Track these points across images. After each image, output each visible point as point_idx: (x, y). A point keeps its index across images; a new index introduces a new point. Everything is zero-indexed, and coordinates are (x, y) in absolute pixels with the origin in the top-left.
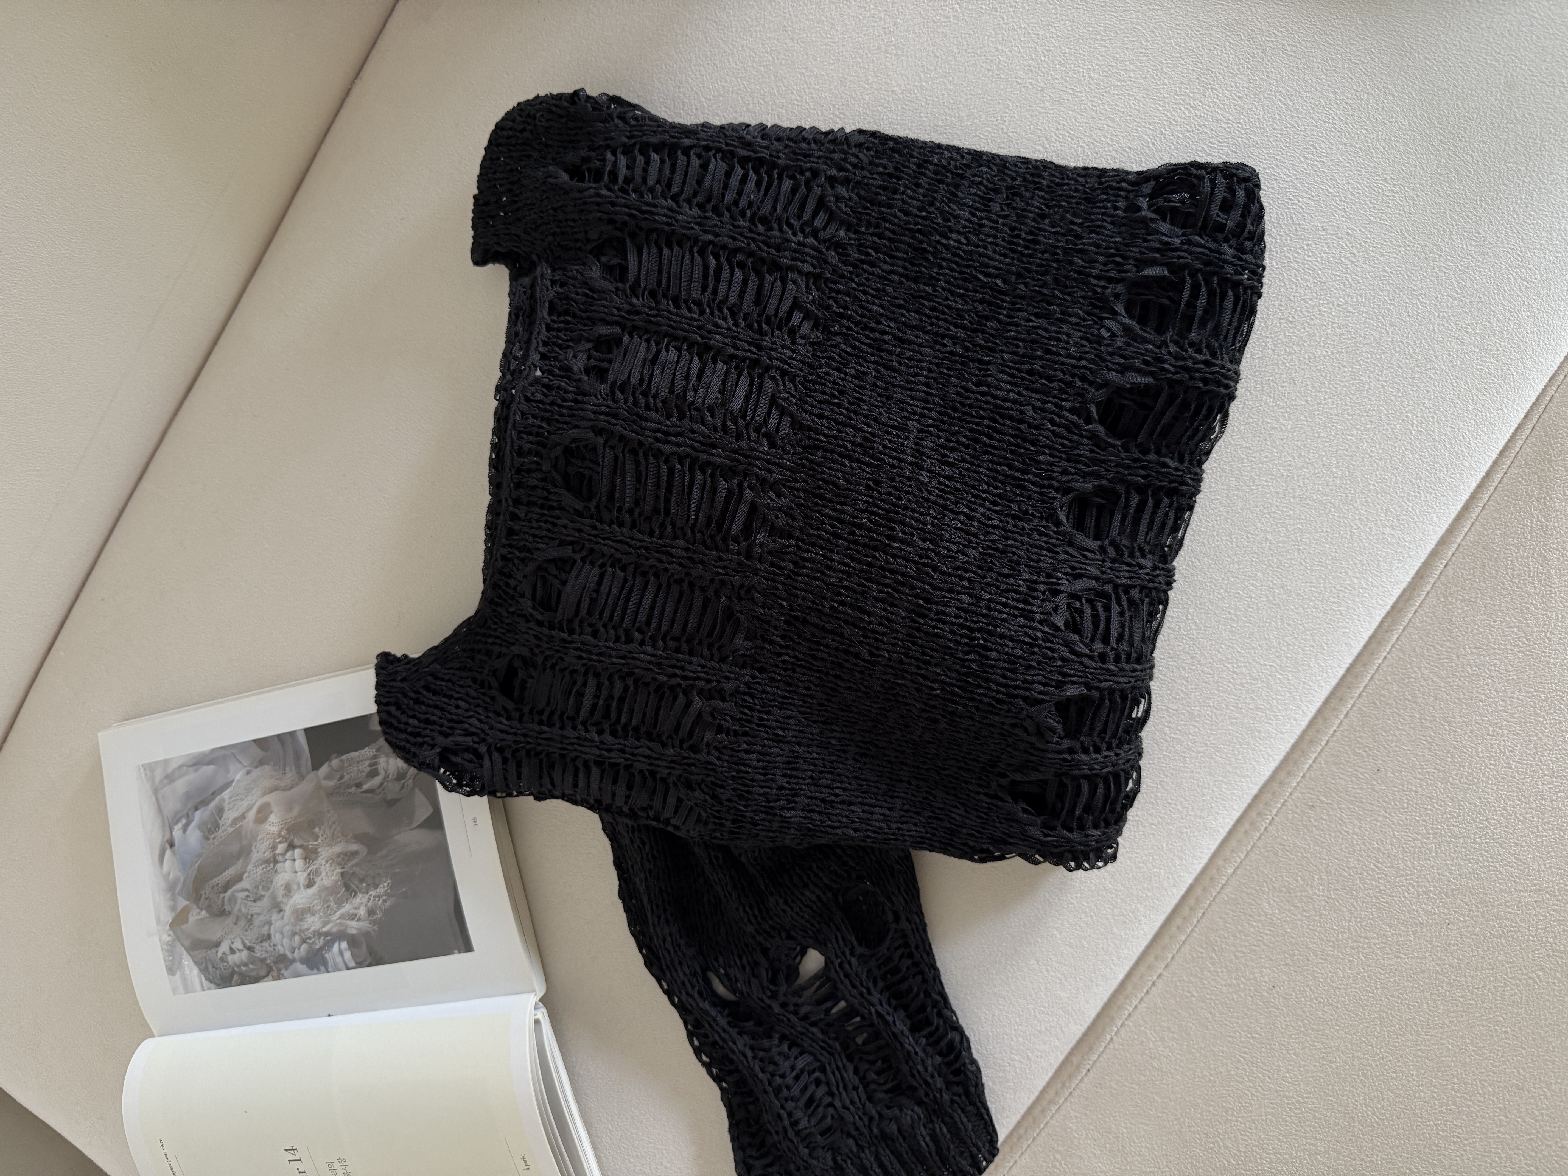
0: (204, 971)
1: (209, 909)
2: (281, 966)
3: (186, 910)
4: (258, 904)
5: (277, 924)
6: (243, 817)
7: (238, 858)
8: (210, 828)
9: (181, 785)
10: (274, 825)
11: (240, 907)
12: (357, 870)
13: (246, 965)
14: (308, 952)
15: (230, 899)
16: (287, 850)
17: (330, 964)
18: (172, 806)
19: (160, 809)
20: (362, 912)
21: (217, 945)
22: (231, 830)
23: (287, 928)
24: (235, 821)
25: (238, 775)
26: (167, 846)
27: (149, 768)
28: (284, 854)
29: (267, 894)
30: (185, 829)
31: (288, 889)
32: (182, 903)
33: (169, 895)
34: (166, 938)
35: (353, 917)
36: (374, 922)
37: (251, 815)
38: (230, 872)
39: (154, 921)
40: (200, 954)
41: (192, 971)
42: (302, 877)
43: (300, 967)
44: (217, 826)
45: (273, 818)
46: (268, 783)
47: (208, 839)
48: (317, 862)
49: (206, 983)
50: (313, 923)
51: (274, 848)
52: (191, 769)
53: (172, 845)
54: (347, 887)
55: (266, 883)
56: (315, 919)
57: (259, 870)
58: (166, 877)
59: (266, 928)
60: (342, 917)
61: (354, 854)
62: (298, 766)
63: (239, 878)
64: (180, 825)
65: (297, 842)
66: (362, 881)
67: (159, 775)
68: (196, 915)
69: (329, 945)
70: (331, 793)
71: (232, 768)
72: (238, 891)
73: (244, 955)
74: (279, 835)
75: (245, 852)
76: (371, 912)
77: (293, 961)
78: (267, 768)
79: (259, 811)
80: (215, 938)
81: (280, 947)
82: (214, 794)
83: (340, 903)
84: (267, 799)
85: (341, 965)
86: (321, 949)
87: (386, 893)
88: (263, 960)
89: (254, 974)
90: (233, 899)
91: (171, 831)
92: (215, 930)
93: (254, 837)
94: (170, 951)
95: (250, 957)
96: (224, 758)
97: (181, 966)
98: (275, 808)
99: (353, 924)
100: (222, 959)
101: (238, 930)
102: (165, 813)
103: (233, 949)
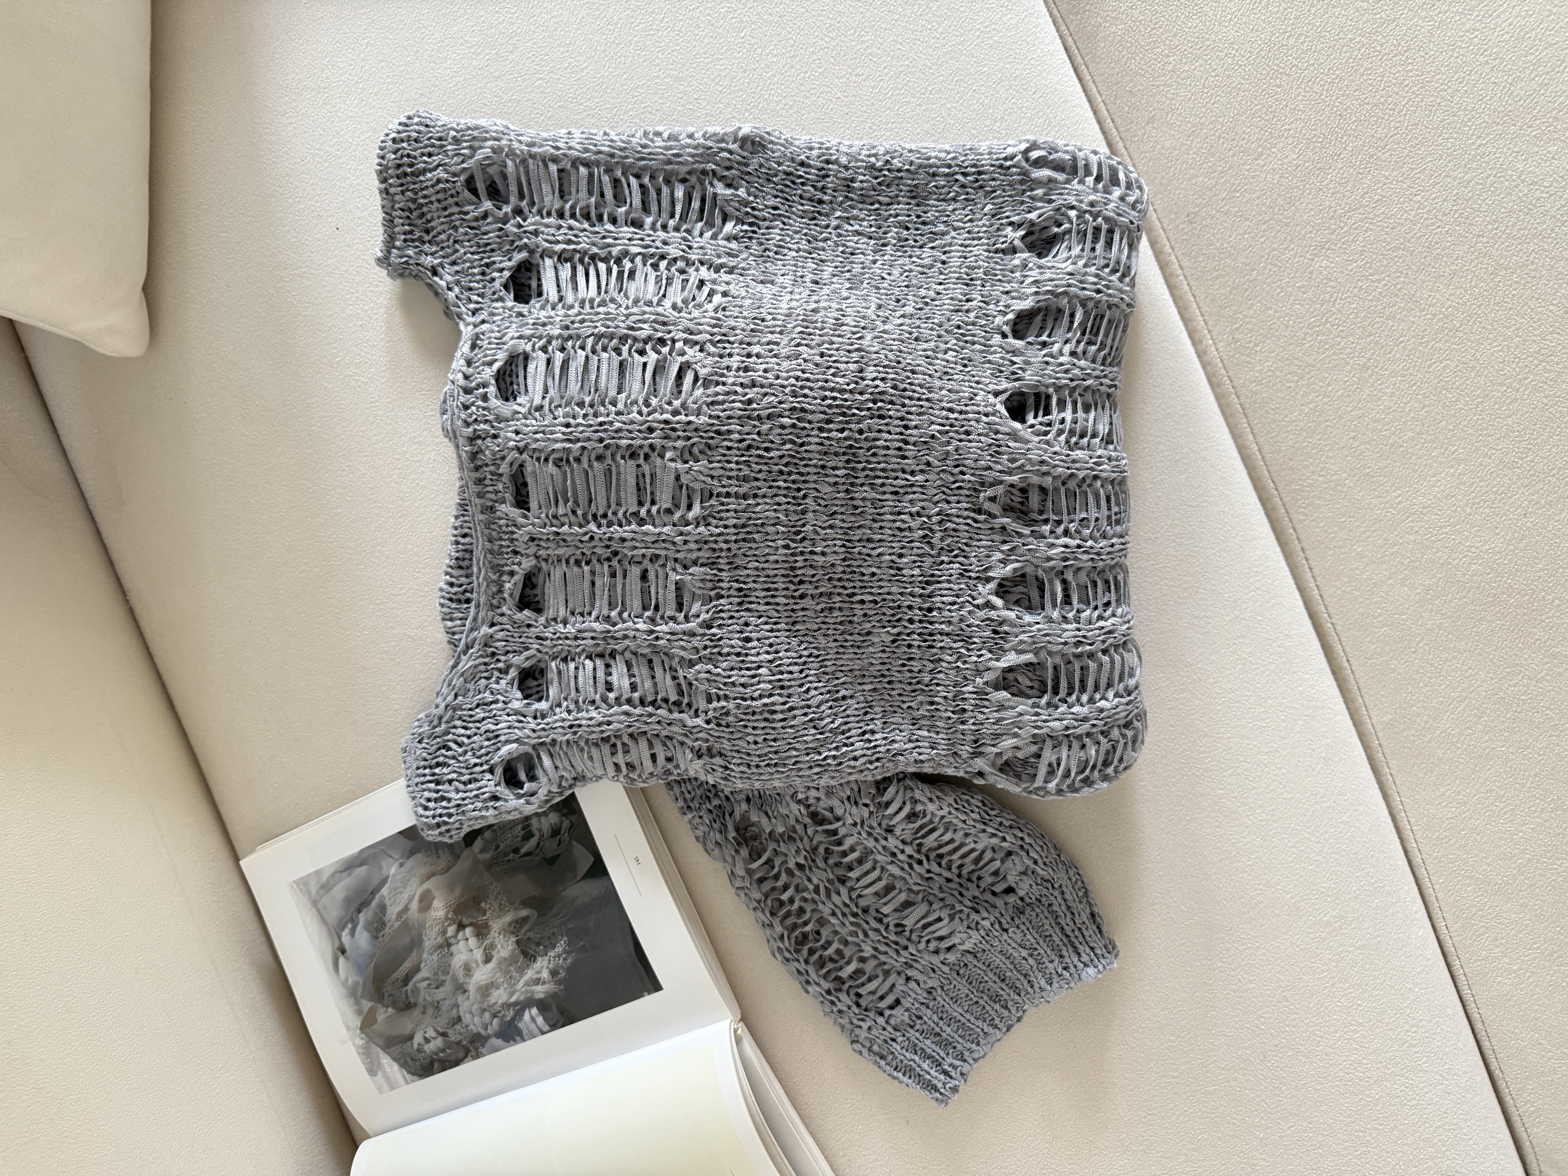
0: (404, 1065)
1: (394, 1004)
2: (478, 1044)
3: (372, 1011)
4: (442, 989)
5: (465, 1005)
6: (406, 908)
7: (412, 951)
8: (377, 927)
9: (339, 892)
10: (439, 909)
11: (425, 995)
12: (531, 934)
13: (443, 1051)
14: (501, 1026)
15: (412, 991)
16: (458, 931)
17: (525, 1032)
18: (334, 914)
19: (323, 919)
20: (545, 974)
21: (411, 1037)
22: (397, 924)
23: (475, 1007)
24: (400, 914)
25: (392, 870)
26: (339, 953)
27: (303, 883)
28: (455, 936)
30: (352, 933)
31: (468, 969)
32: (367, 1005)
33: (352, 1001)
34: (359, 1042)
35: (537, 981)
36: (559, 983)
37: (414, 905)
38: (407, 965)
39: (344, 1029)
40: (395, 1050)
41: (392, 1069)
42: (478, 954)
43: (496, 1042)
44: (383, 924)
45: (436, 903)
46: (424, 871)
47: (377, 938)
48: (490, 936)
49: (409, 1077)
50: (499, 996)
51: (444, 932)
52: (345, 874)
53: (343, 951)
54: (525, 953)
55: (445, 967)
56: (501, 992)
57: (435, 957)
58: (345, 983)
59: (455, 1011)
60: (527, 984)
61: (525, 920)
63: (417, 969)
64: (347, 931)
65: (465, 921)
66: (538, 944)
67: (314, 888)
68: (383, 1014)
69: (519, 1014)
70: (489, 866)
71: (384, 864)
72: (419, 982)
73: (439, 1042)
74: (447, 919)
75: (416, 943)
76: (554, 973)
77: (488, 1038)
78: (419, 856)
79: (421, 900)
80: (407, 1031)
81: (472, 1027)
82: (373, 893)
83: (522, 971)
84: (426, 886)
85: (537, 1031)
86: (513, 1019)
87: (565, 951)
88: (459, 1043)
89: (453, 1058)
90: (416, 990)
91: (340, 938)
92: (406, 1024)
93: (422, 925)
94: (366, 1053)
95: (445, 1042)
96: (375, 856)
97: (380, 1066)
98: (436, 894)
99: (539, 988)
100: (419, 1050)
101: (428, 1019)
102: (329, 922)
103: (427, 1038)
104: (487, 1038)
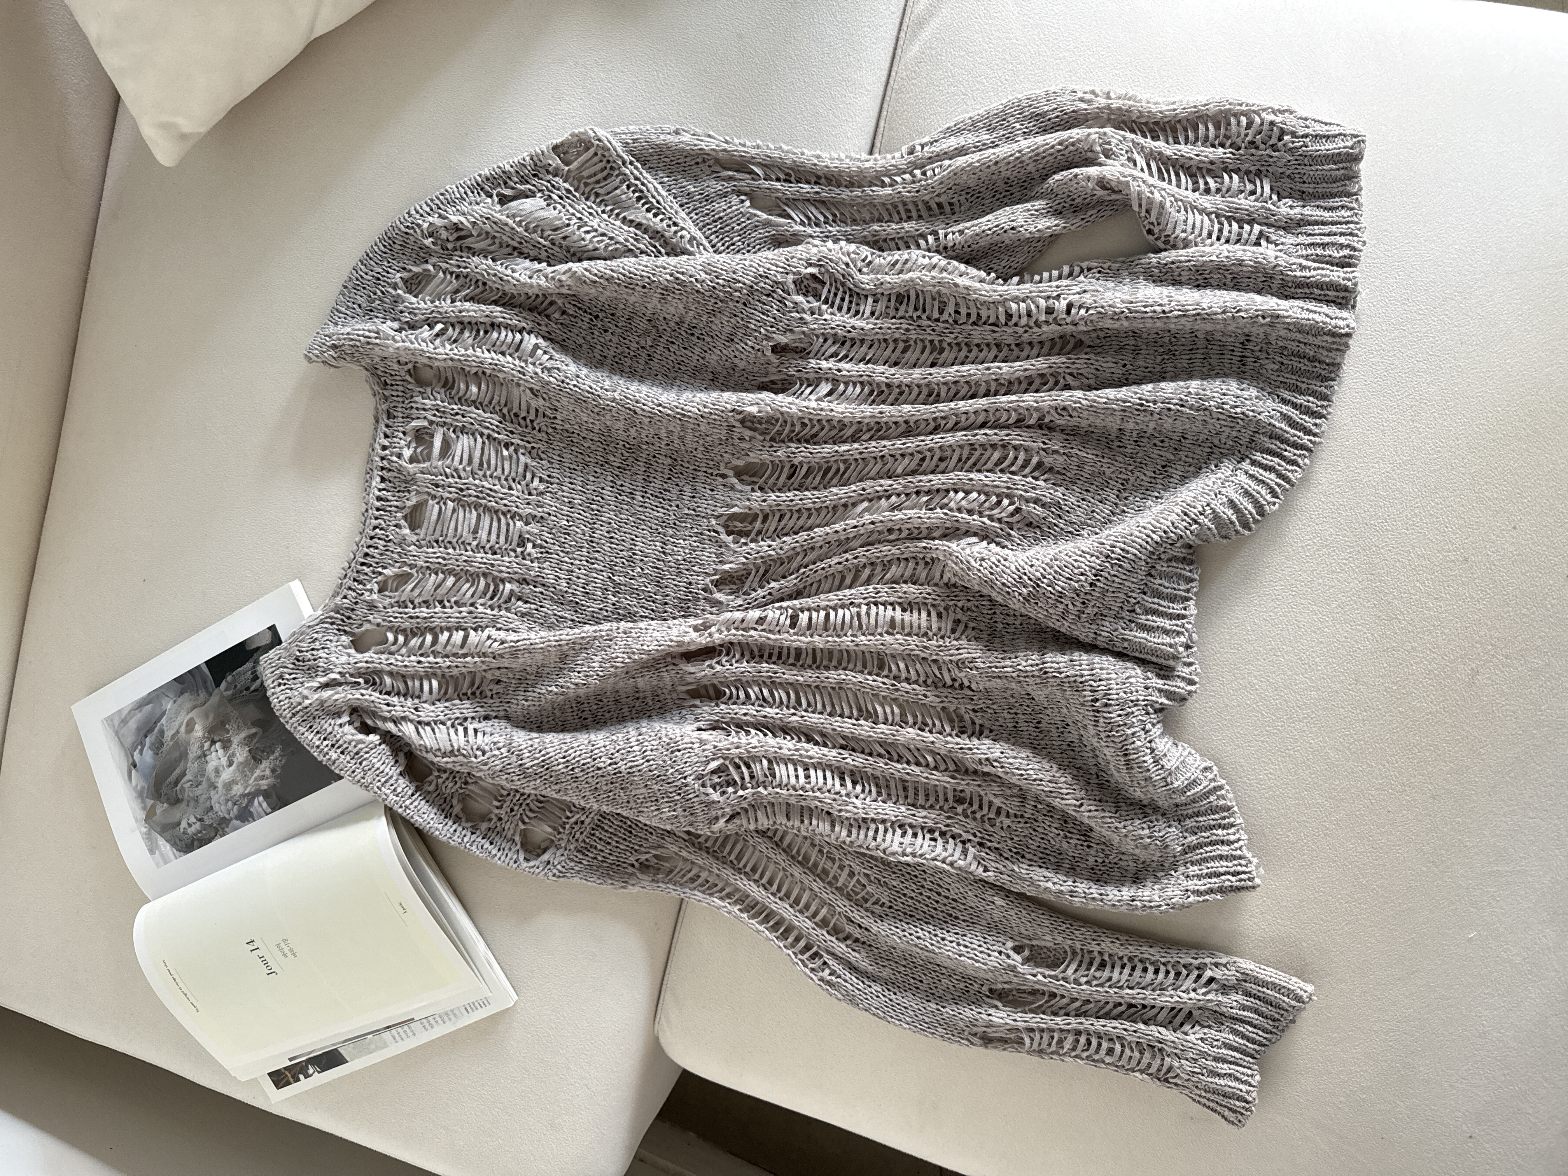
0: (174, 845)
1: (168, 801)
2: (224, 825)
3: (153, 807)
4: (200, 787)
5: (215, 797)
6: (178, 732)
7: (180, 761)
8: (158, 746)
9: (133, 724)
10: (199, 731)
11: (188, 793)
12: (258, 745)
13: (200, 832)
14: (239, 811)
15: (180, 790)
16: (211, 745)
17: (255, 815)
18: (129, 739)
19: (122, 744)
20: (268, 772)
21: (179, 824)
22: (171, 744)
23: (222, 798)
24: (173, 736)
25: (169, 705)
26: (132, 768)
27: (109, 719)
28: (209, 749)
29: (204, 779)
30: (141, 752)
31: (217, 771)
32: (150, 802)
33: (140, 800)
34: (144, 830)
35: (263, 777)
36: (276, 777)
37: (183, 729)
38: (177, 772)
40: (168, 834)
41: (165, 847)
42: (224, 761)
43: (236, 822)
44: (162, 744)
45: (198, 727)
46: (188, 705)
47: (157, 754)
48: (232, 748)
49: (177, 853)
50: (238, 790)
51: (202, 747)
52: (137, 711)
53: (135, 766)
54: (254, 758)
55: (202, 772)
56: (239, 786)
57: (196, 765)
58: (135, 788)
59: (208, 803)
60: (256, 780)
61: (254, 735)
62: (206, 688)
63: (184, 774)
64: (137, 751)
65: (216, 738)
66: (263, 751)
67: (117, 722)
68: (161, 808)
69: (251, 802)
70: (231, 699)
71: (163, 702)
72: (185, 783)
73: (198, 826)
74: (204, 737)
75: (184, 755)
76: (273, 771)
78: (186, 695)
79: (187, 725)
80: (176, 820)
81: (220, 813)
82: (156, 723)
83: (252, 771)
84: (190, 716)
85: (263, 813)
86: (247, 805)
87: (280, 755)
88: (211, 825)
89: (207, 837)
90: (183, 789)
91: (132, 756)
92: (176, 814)
93: (188, 743)
94: (148, 838)
95: (202, 825)
96: (158, 696)
97: (158, 846)
98: (197, 720)
99: (264, 782)
100: (184, 833)
101: (190, 809)
102: (126, 745)
103: (190, 824)
104: (231, 820)
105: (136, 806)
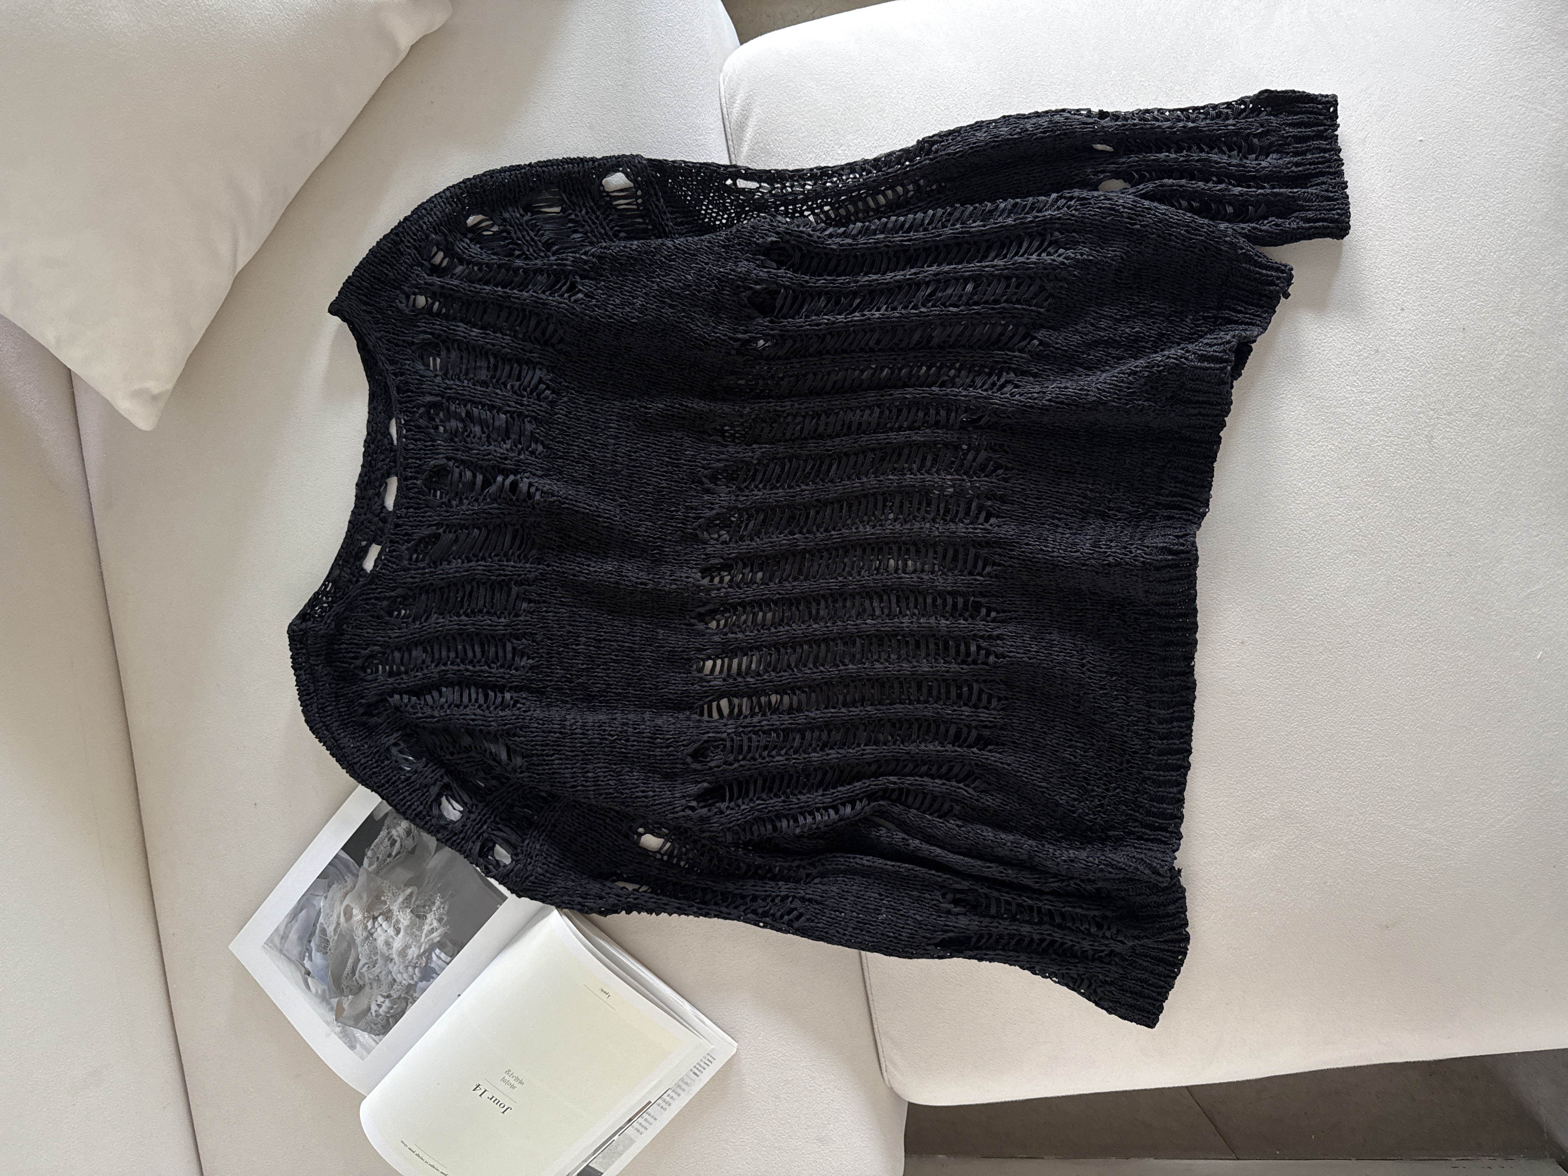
0: (371, 1031)
1: (351, 992)
2: (412, 992)
3: (339, 1004)
4: (377, 966)
5: (394, 969)
6: (338, 924)
7: (350, 950)
8: (324, 947)
9: (293, 936)
10: (358, 915)
11: (368, 976)
12: (418, 902)
13: (392, 1008)
14: (420, 972)
15: (360, 977)
16: (374, 923)
17: (437, 969)
18: (295, 951)
19: (289, 959)
20: (435, 924)
21: (369, 1009)
22: (336, 937)
23: (401, 967)
24: (335, 930)
25: (321, 903)
26: (307, 976)
27: (270, 942)
28: (373, 927)
29: (379, 957)
30: (310, 958)
31: (388, 944)
32: (334, 1001)
33: (325, 1004)
34: (338, 1029)
35: (432, 931)
36: (445, 925)
37: (342, 919)
38: (351, 961)
39: (325, 1025)
40: (362, 1023)
41: (363, 1037)
42: (391, 931)
43: (422, 984)
44: (328, 941)
45: (355, 912)
46: (339, 895)
47: (327, 953)
48: (394, 916)
49: (377, 1038)
50: (413, 952)
51: (366, 927)
52: (293, 922)
53: (309, 973)
54: (418, 916)
55: (374, 950)
56: (413, 949)
57: (366, 947)
58: (316, 994)
59: (390, 977)
60: (426, 937)
61: (411, 895)
62: (351, 872)
63: (358, 960)
64: (306, 959)
65: (376, 914)
66: (424, 907)
67: (277, 941)
68: (347, 1002)
69: (429, 958)
70: (377, 872)
71: (315, 903)
72: (361, 969)
73: (387, 1003)
74: (364, 918)
75: (352, 943)
76: (440, 920)
77: (416, 983)
78: (334, 886)
79: (345, 914)
80: (365, 1007)
81: (404, 982)
82: (315, 925)
83: (420, 929)
84: (345, 904)
85: (443, 965)
86: (427, 963)
87: (442, 903)
88: (399, 997)
89: (399, 1010)
90: (362, 975)
91: (303, 966)
92: (363, 1002)
93: (351, 930)
94: (345, 1036)
95: (391, 1002)
96: (308, 900)
97: (356, 1040)
98: (352, 905)
99: (435, 934)
100: (377, 1016)
101: (376, 991)
102: (294, 959)
103: (379, 1004)
105: (323, 1010)
